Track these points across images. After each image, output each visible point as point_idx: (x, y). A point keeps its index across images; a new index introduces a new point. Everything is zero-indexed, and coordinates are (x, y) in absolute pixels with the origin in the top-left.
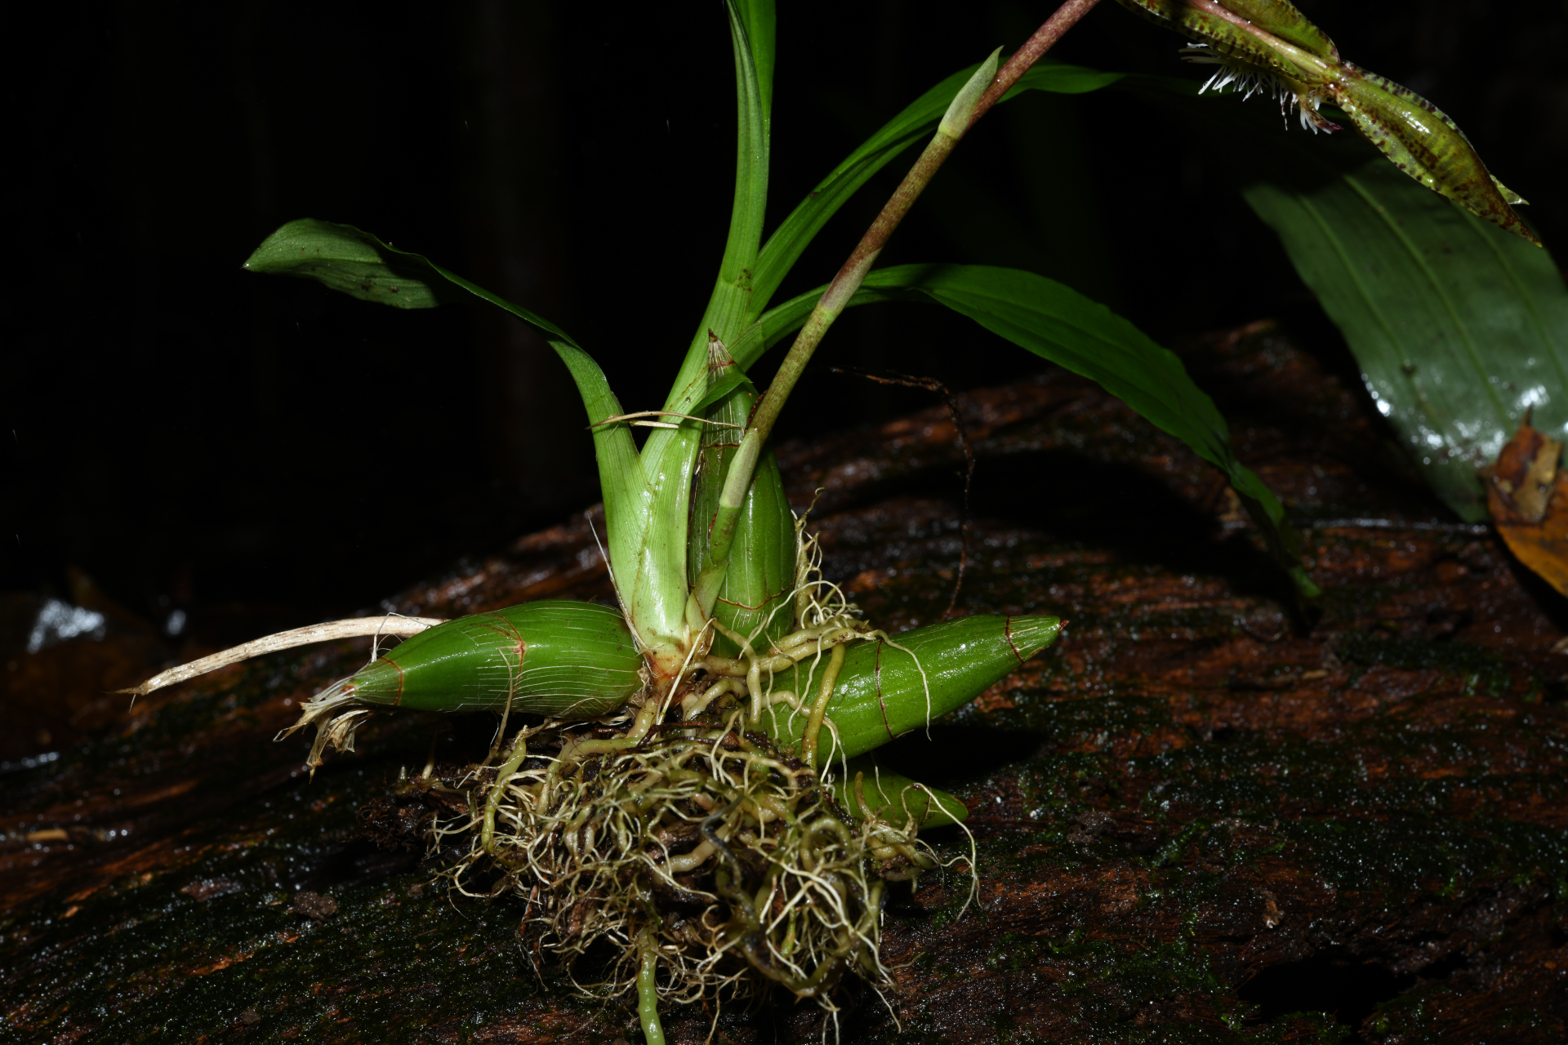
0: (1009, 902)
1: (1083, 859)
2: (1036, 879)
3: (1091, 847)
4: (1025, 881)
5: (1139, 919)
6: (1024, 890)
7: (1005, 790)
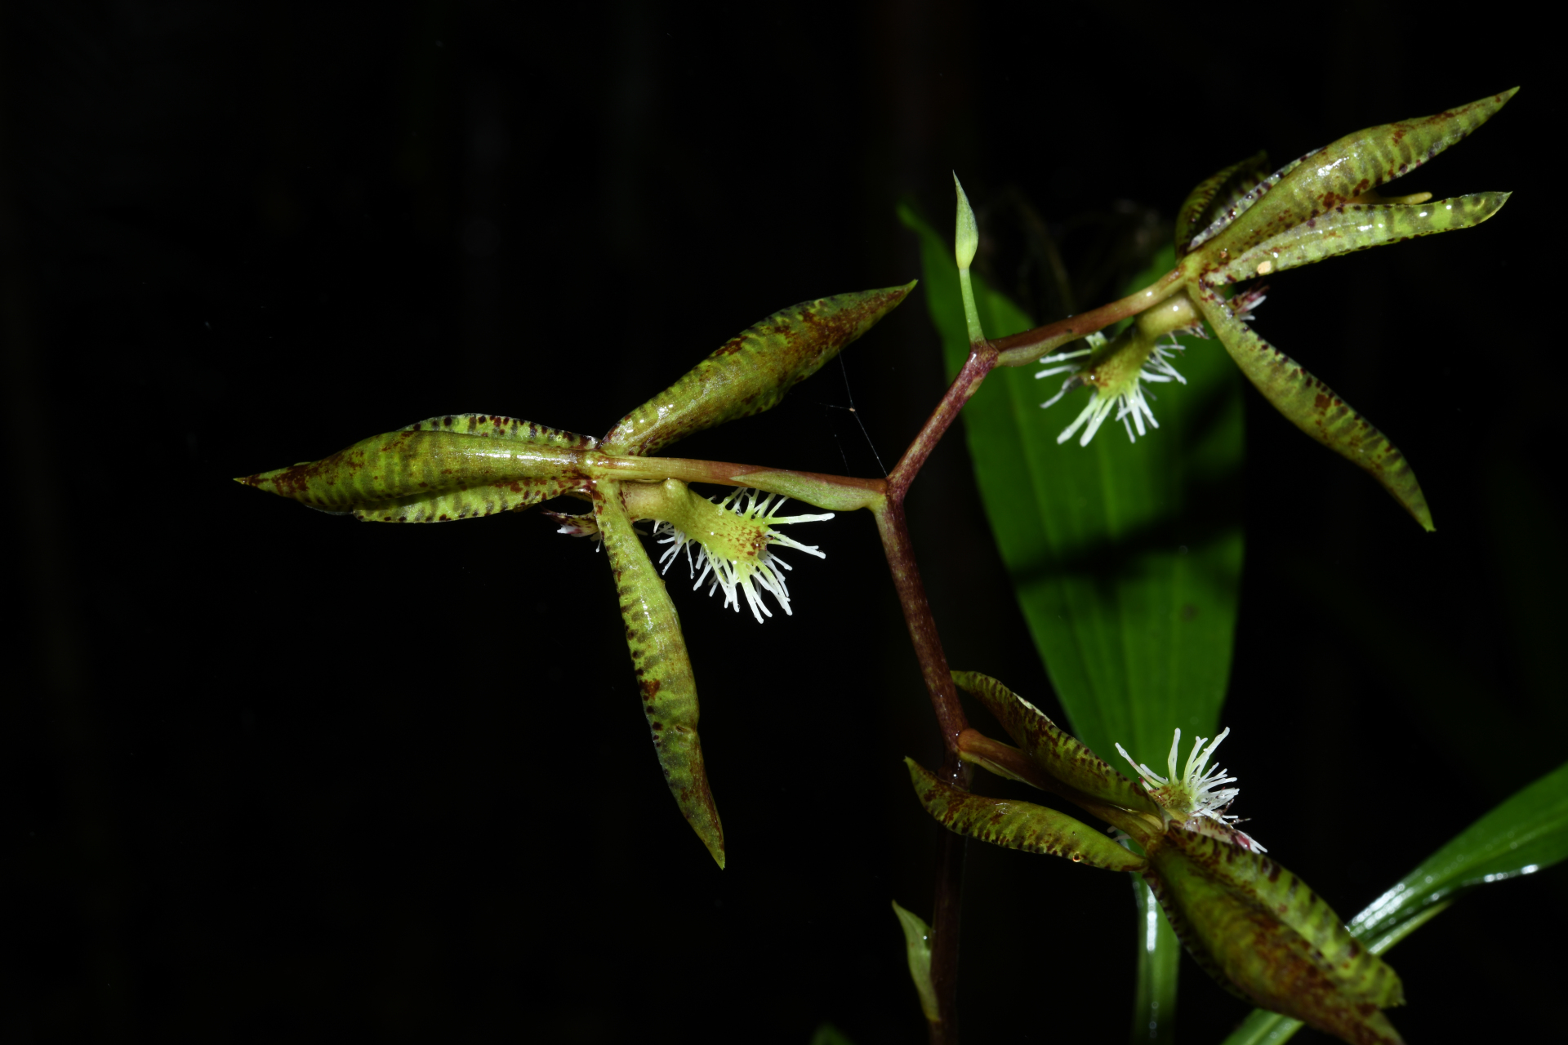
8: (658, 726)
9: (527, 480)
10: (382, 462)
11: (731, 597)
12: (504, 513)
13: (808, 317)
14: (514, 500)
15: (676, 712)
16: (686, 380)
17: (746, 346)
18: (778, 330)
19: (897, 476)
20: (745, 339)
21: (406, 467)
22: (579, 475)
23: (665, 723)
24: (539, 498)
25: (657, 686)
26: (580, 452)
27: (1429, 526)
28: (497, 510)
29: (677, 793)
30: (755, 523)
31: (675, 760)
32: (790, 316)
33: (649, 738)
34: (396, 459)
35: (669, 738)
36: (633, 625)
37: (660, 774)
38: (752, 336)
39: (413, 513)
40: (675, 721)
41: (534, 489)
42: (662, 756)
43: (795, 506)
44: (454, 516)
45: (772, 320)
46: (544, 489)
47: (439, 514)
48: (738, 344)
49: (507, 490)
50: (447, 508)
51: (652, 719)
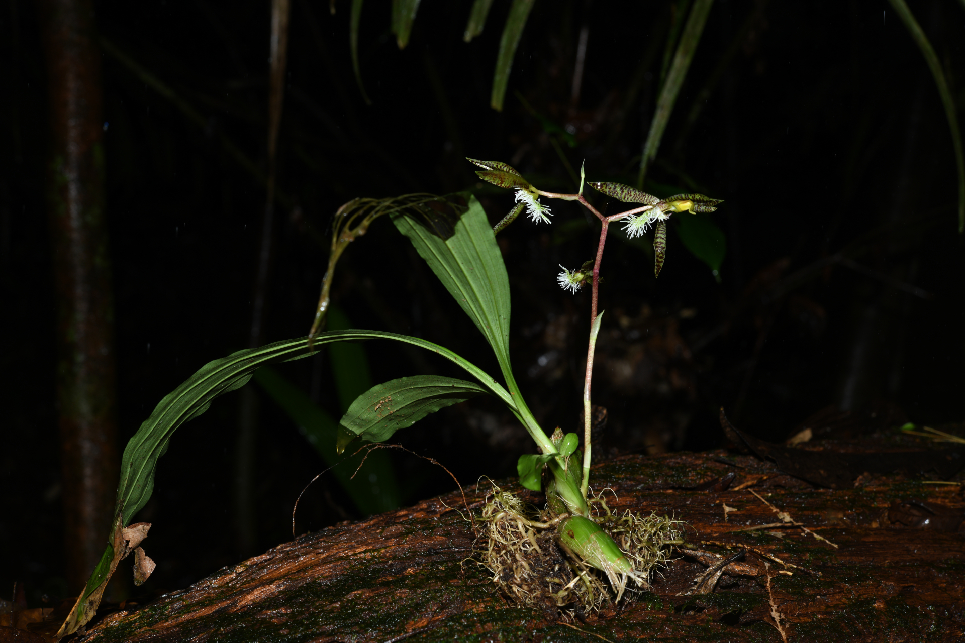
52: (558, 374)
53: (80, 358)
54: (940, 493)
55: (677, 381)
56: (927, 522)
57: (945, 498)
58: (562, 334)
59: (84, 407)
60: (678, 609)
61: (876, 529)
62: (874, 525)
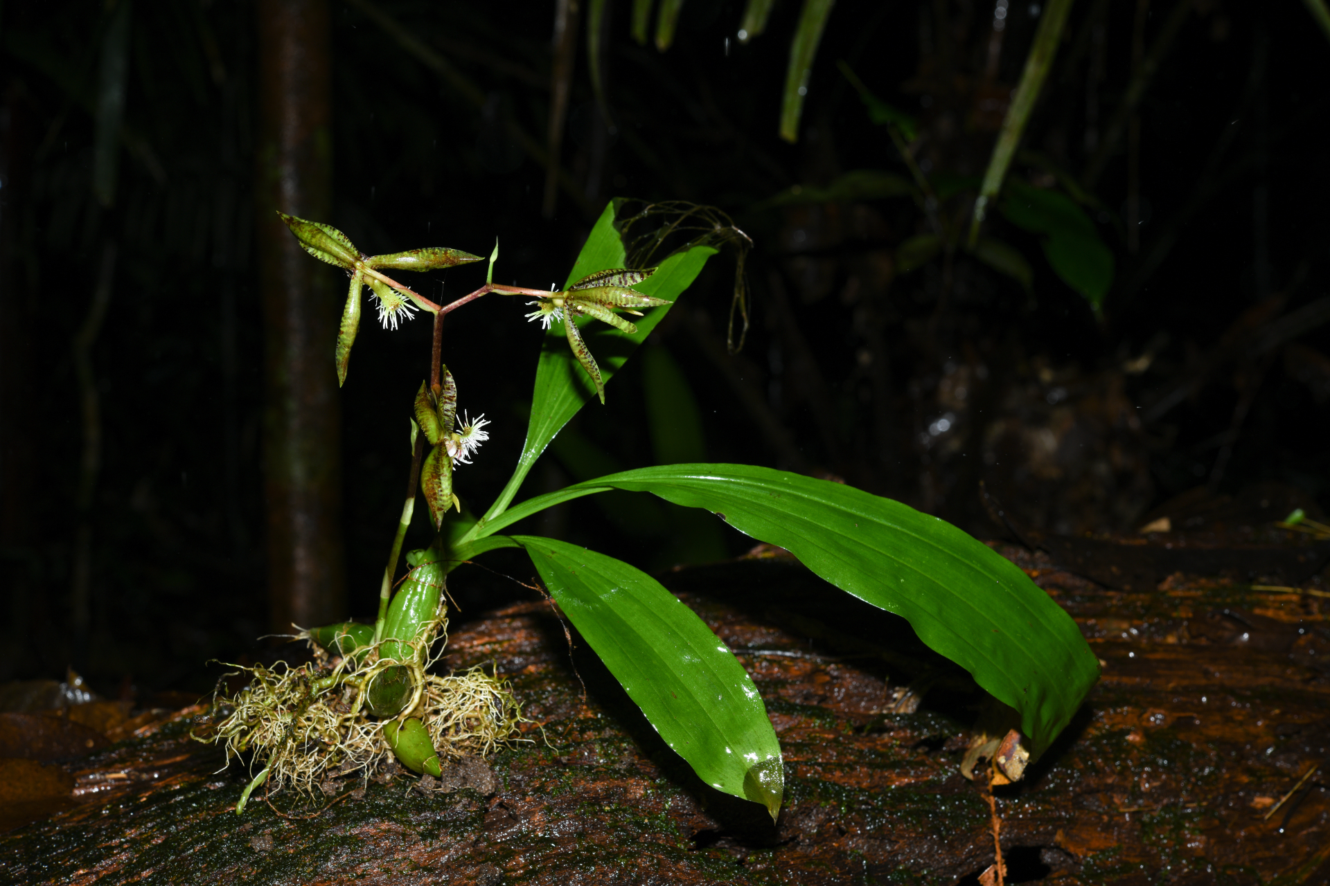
0: (586, 788)
1: (621, 774)
2: (599, 780)
3: (624, 770)
4: (594, 780)
5: (644, 802)
6: (593, 784)
7: (589, 749)
8: (339, 343)
9: (341, 260)
10: (306, 234)
11: (381, 318)
12: (331, 265)
13: (446, 253)
14: (336, 263)
15: (345, 342)
16: (397, 254)
17: (420, 254)
18: (433, 253)
19: (445, 308)
20: (422, 251)
21: (311, 239)
22: (353, 266)
23: (341, 343)
24: (341, 266)
25: (343, 333)
26: (357, 259)
27: (603, 402)
28: (330, 262)
29: (337, 362)
30: (400, 301)
31: (340, 354)
32: (441, 250)
33: (336, 345)
34: (310, 235)
35: (340, 347)
36: (345, 314)
37: (335, 356)
38: (424, 251)
39: (311, 250)
40: (344, 344)
41: (342, 262)
42: (337, 351)
43: (410, 302)
44: (319, 257)
45: (434, 249)
46: (344, 264)
47: (317, 254)
48: (419, 251)
49: (335, 259)
50: (319, 254)
51: (339, 340)
52: (954, 445)
53: (292, 405)
54: (1274, 602)
55: (1120, 458)
56: (1246, 636)
57: (1280, 608)
58: (961, 391)
59: (297, 471)
60: (858, 730)
61: (1172, 645)
62: (1171, 640)
